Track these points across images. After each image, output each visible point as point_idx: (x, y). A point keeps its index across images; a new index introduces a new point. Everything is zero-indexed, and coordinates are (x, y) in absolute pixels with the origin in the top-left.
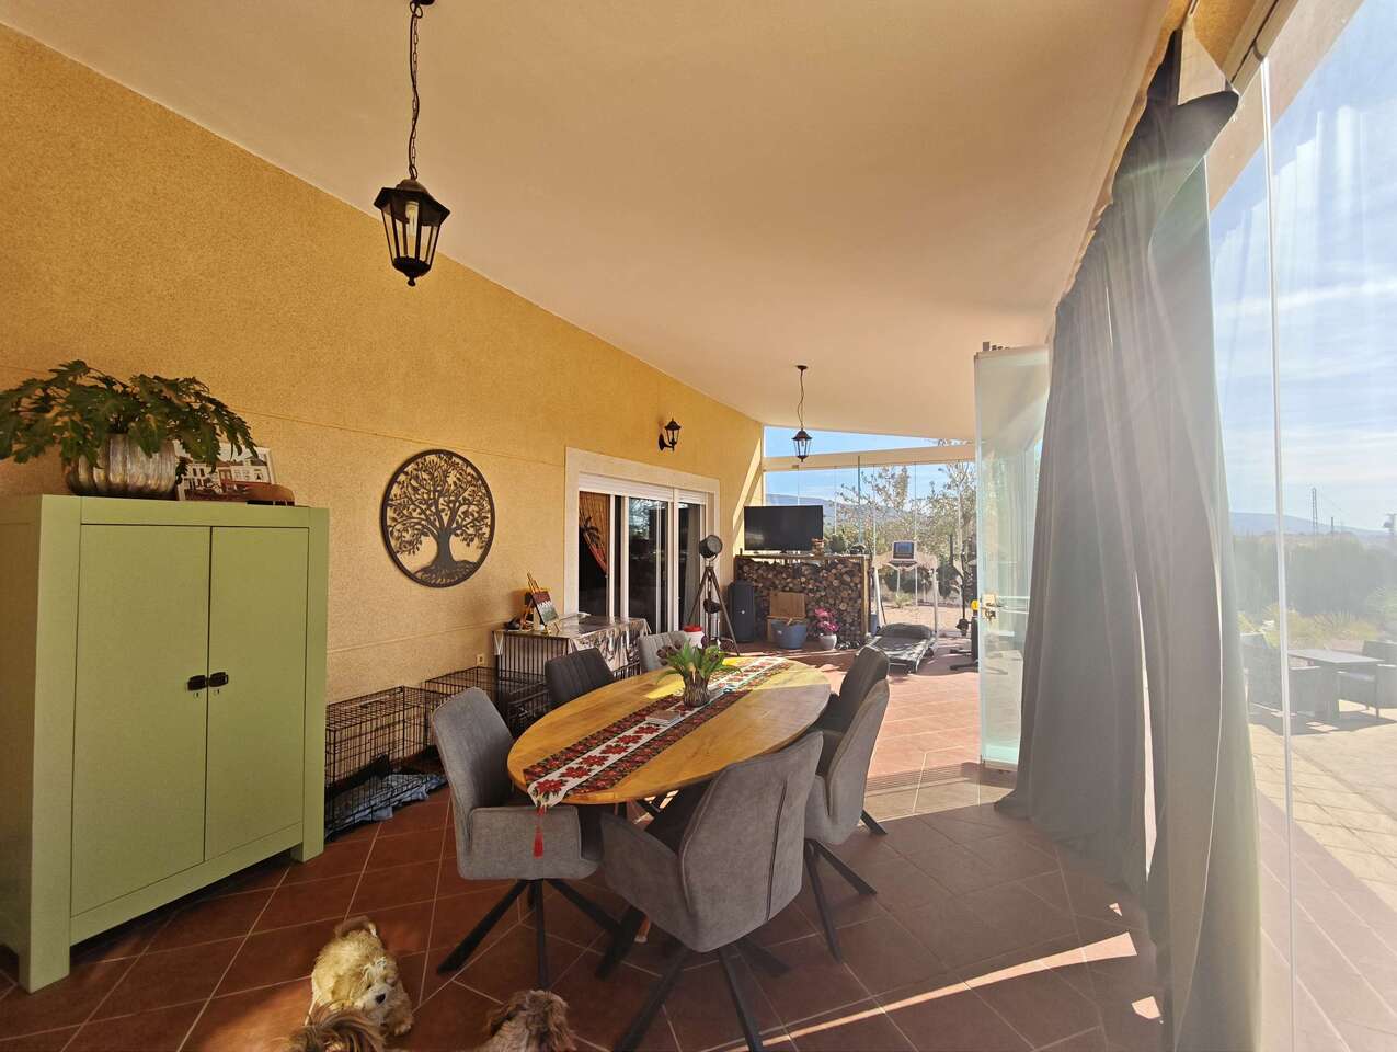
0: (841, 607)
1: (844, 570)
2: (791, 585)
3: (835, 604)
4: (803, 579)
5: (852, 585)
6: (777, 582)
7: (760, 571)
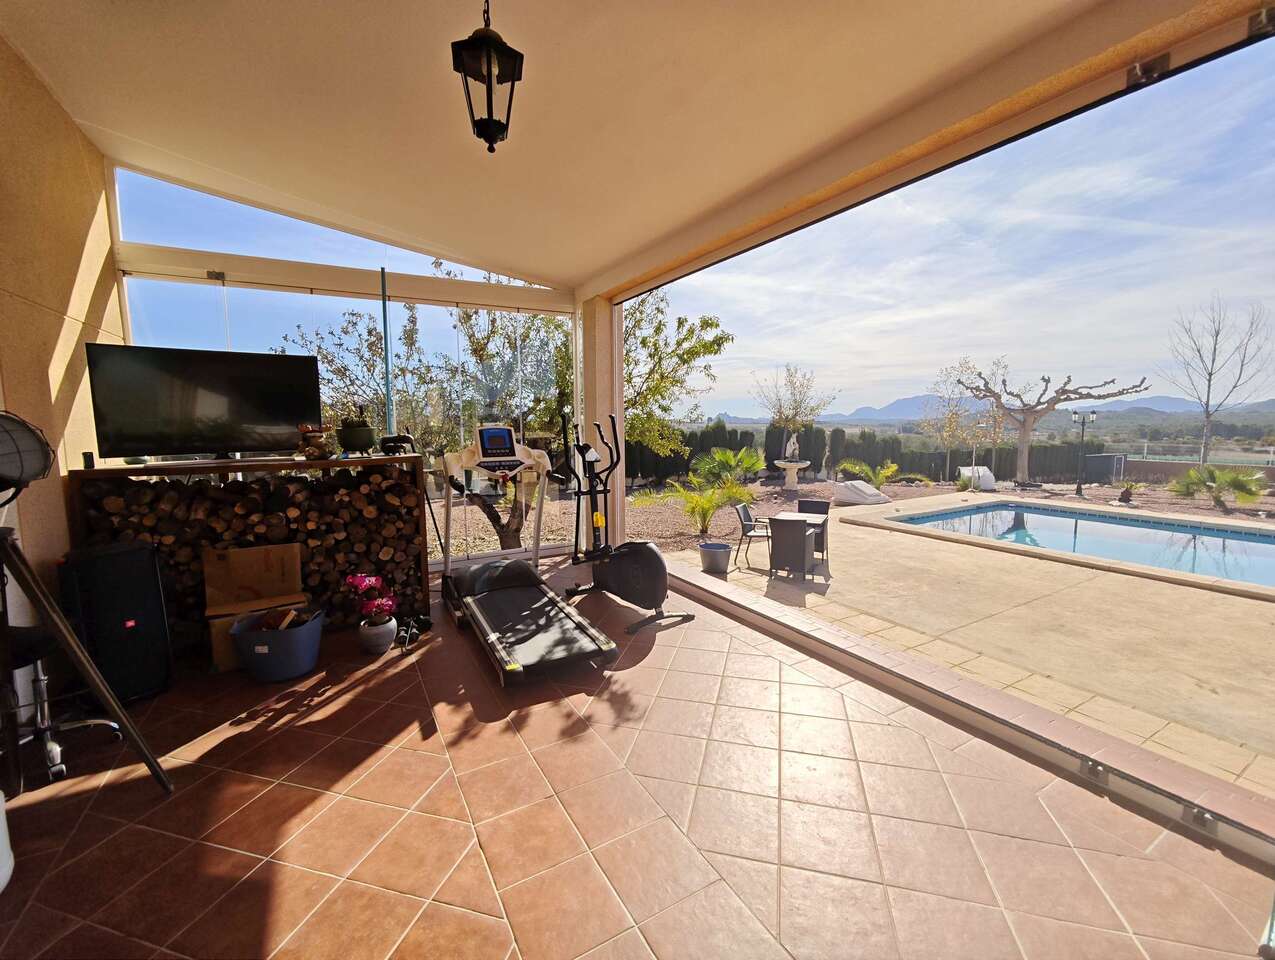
0: (381, 556)
1: (384, 485)
2: (261, 529)
3: (367, 553)
4: (293, 513)
5: (404, 511)
6: (219, 527)
7: (165, 506)
